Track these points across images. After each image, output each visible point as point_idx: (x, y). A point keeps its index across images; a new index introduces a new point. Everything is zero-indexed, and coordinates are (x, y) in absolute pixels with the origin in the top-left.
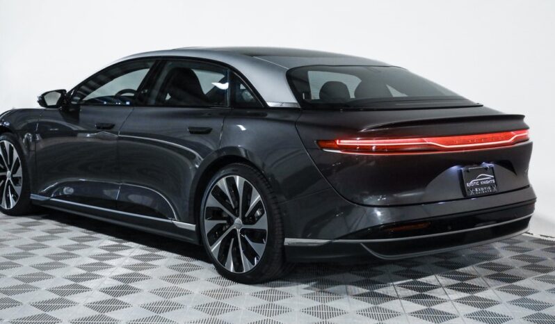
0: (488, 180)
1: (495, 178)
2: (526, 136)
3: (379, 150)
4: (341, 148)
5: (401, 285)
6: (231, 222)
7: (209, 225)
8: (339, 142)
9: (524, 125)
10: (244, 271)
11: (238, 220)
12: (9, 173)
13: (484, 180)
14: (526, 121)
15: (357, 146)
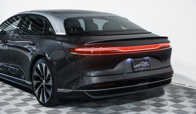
0: (146, 64)
1: (149, 64)
2: (169, 45)
3: (94, 52)
4: (77, 52)
5: (111, 108)
6: (42, 81)
7: (35, 82)
8: (77, 50)
9: (169, 41)
10: (45, 102)
11: (44, 81)
13: (143, 65)
14: (169, 39)
15: (85, 51)
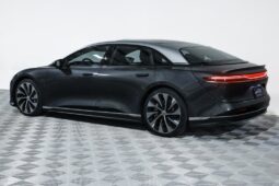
3: (227, 80)
6: (160, 112)
12: (28, 97)
